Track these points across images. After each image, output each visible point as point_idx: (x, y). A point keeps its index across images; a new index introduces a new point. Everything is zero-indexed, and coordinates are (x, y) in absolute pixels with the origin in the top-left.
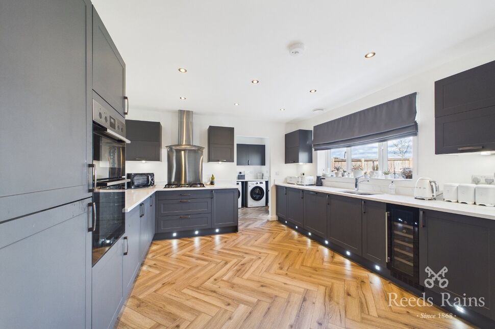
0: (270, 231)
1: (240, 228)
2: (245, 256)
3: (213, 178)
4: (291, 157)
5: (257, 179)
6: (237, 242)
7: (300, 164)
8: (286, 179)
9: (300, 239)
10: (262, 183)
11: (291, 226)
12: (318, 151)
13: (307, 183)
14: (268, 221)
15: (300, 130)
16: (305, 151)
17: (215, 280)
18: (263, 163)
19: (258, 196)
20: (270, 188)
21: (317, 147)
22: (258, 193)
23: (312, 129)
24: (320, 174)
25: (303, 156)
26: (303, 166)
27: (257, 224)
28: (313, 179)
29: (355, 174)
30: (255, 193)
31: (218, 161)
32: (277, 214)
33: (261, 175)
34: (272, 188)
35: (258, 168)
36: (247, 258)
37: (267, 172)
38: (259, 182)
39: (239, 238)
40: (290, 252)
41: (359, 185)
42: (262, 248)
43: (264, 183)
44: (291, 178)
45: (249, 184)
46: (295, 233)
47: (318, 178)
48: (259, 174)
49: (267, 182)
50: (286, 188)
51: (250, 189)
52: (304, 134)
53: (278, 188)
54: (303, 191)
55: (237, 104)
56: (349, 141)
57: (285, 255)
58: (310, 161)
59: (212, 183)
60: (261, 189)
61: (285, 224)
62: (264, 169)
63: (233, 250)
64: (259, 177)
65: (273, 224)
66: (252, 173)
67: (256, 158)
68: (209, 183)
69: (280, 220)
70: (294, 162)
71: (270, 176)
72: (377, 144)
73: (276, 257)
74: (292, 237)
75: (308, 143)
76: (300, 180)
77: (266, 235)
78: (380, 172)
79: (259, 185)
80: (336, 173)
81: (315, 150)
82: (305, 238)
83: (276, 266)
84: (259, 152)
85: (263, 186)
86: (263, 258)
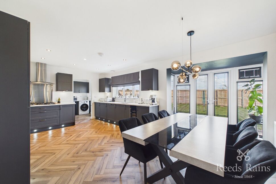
0: (92, 123)
1: (76, 124)
2: (80, 132)
3: (59, 99)
4: (101, 89)
5: (84, 100)
6: (75, 129)
7: (106, 92)
8: (100, 99)
9: (105, 123)
10: (87, 102)
11: (102, 120)
12: (113, 87)
13: (109, 101)
14: (91, 119)
15: (105, 78)
16: (108, 87)
17: (67, 141)
18: (88, 91)
19: (85, 109)
20: (91, 104)
21: (113, 86)
22: (85, 107)
23: (111, 78)
24: (114, 97)
25: (107, 89)
26: (107, 93)
27: (85, 121)
28: (111, 99)
29: (125, 96)
30: (83, 108)
31: (63, 91)
32: (95, 115)
33: (87, 98)
34: (93, 104)
35: (85, 94)
36: (81, 133)
37: (90, 96)
38: (85, 102)
39: (76, 127)
40: (100, 128)
41: (126, 101)
42: (88, 129)
43: (88, 102)
44: (102, 99)
45: (80, 103)
46: (103, 122)
47: (113, 98)
48: (85, 98)
49: (90, 102)
50: (99, 103)
51: (80, 105)
52: (107, 80)
53: (95, 103)
54: (106, 104)
55: (75, 65)
56: (124, 84)
57: (98, 129)
58: (110, 91)
59: (59, 102)
60: (87, 105)
61: (99, 119)
62: (88, 95)
63: (73, 132)
64: (85, 99)
65: (94, 120)
66: (81, 97)
67: (84, 89)
68: (57, 102)
69: (97, 118)
70: (103, 92)
71: (92, 98)
72: (132, 86)
73: (94, 130)
74: (102, 123)
75: (109, 83)
76: (106, 100)
77: (90, 124)
78: (132, 96)
79: (86, 103)
80: (120, 96)
81: (112, 87)
82: (107, 123)
83: (94, 133)
84: (85, 86)
85: (88, 104)
86: (88, 131)
